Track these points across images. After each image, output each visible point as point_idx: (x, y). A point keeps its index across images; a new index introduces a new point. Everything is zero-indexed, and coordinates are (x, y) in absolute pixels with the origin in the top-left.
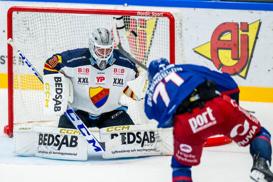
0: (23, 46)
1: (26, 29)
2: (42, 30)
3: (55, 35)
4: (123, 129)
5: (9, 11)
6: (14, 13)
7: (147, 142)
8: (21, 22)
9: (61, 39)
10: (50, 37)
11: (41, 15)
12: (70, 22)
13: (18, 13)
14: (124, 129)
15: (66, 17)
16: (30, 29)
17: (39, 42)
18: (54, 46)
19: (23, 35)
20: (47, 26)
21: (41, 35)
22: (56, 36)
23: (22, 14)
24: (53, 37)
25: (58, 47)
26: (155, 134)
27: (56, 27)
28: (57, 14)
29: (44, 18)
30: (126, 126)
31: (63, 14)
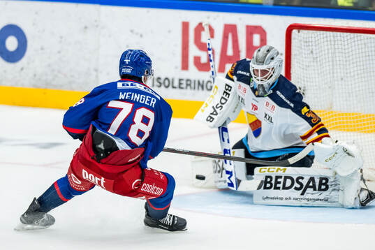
0: (304, 73)
1: (309, 52)
2: (328, 53)
3: (344, 59)
4: (277, 171)
5: (288, 29)
6: (295, 32)
7: (312, 189)
8: (303, 43)
9: (351, 66)
10: (338, 62)
11: (328, 35)
12: (365, 44)
13: (299, 32)
14: (279, 171)
15: (359, 38)
16: (314, 52)
17: (324, 69)
18: (342, 75)
19: (304, 59)
20: (335, 49)
21: (327, 60)
22: (346, 61)
23: (304, 33)
24: (341, 62)
25: (349, 75)
26: (330, 180)
27: (347, 51)
28: (348, 34)
29: (332, 38)
30: (282, 168)
31: (356, 34)
